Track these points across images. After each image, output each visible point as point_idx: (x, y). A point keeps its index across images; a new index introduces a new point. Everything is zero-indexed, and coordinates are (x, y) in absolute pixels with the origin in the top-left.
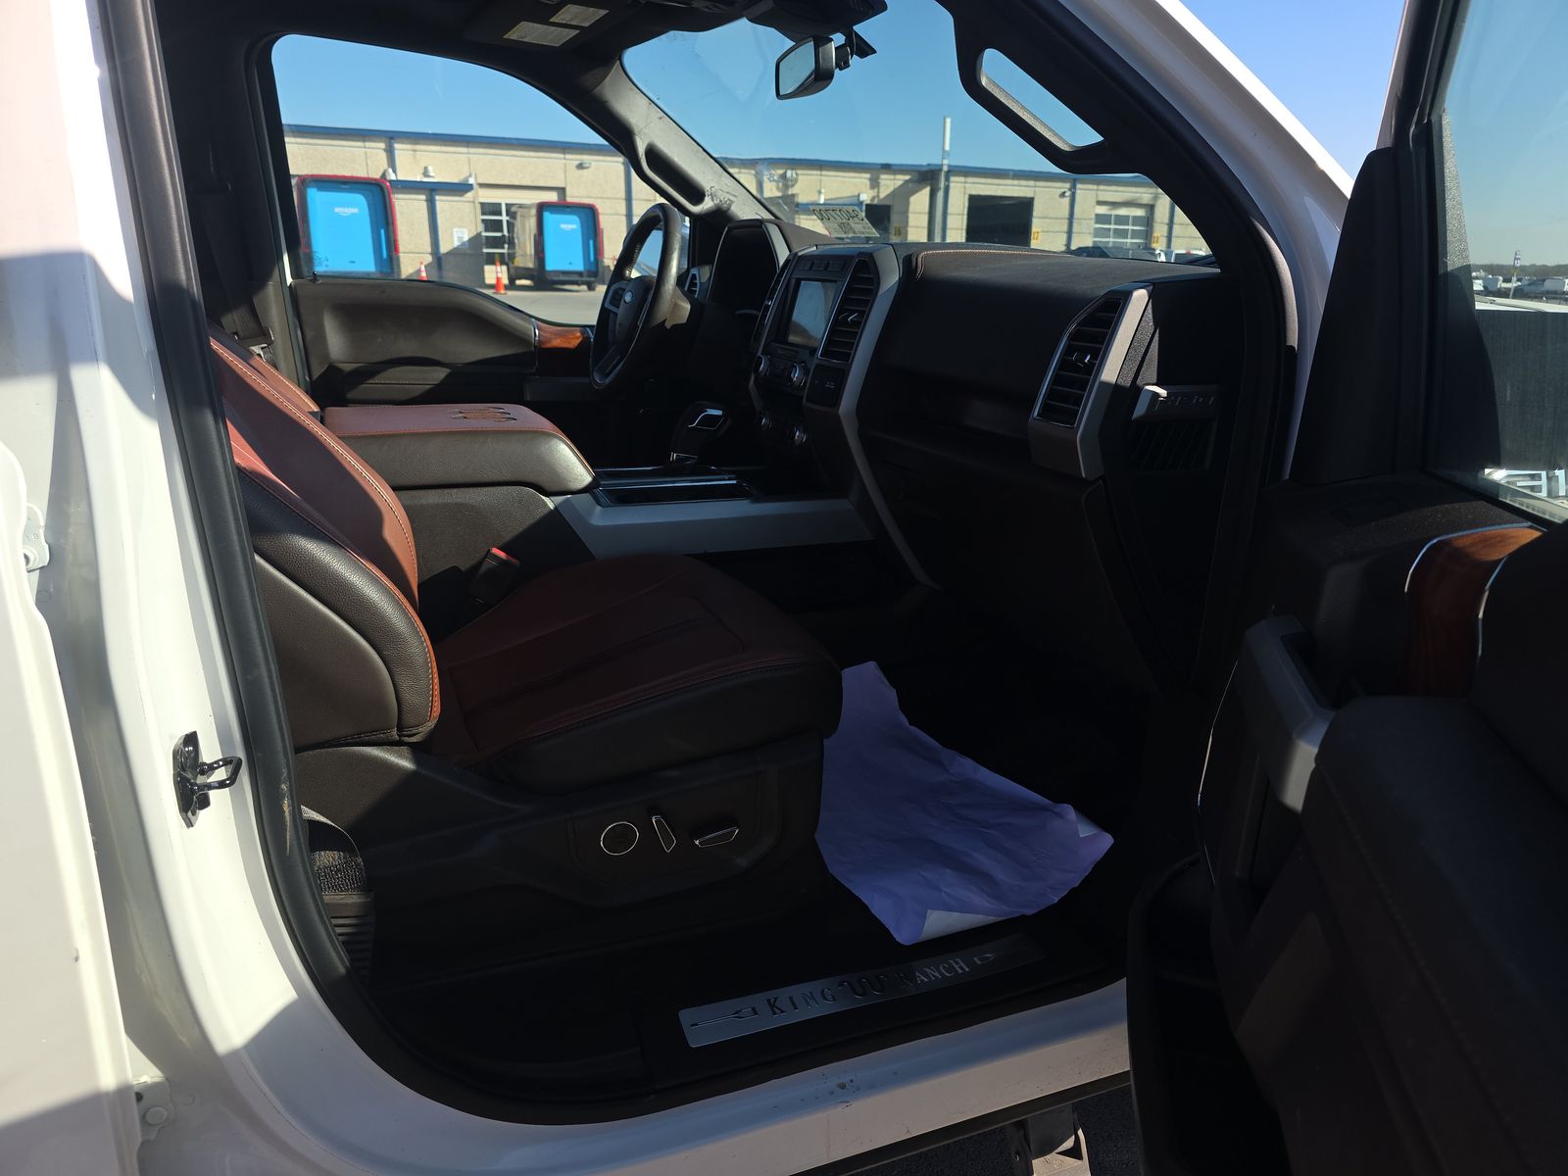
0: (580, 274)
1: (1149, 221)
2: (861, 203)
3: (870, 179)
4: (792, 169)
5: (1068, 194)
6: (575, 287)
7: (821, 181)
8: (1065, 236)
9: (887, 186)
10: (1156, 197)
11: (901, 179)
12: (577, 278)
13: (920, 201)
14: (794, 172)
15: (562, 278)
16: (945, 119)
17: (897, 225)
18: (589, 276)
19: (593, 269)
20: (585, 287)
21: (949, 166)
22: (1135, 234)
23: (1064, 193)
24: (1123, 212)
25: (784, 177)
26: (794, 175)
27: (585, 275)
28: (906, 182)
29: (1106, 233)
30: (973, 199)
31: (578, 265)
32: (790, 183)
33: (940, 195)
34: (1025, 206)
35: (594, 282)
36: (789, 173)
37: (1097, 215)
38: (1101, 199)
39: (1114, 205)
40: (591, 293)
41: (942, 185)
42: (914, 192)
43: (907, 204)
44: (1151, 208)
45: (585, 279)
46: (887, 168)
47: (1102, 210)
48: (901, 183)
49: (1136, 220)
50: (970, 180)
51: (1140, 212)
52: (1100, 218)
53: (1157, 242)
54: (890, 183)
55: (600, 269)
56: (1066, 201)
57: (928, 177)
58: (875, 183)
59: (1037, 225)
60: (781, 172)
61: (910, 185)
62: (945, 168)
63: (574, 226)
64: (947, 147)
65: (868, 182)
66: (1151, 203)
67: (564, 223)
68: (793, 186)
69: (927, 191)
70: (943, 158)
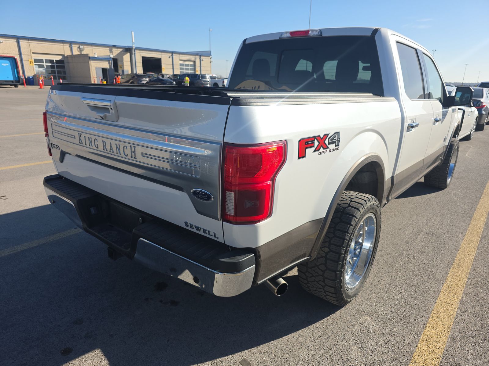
0: (12, 81)
1: (194, 65)
2: (111, 58)
3: (109, 50)
4: (82, 45)
5: (171, 57)
6: (9, 86)
7: (92, 50)
8: (172, 70)
9: (115, 52)
10: (196, 59)
11: (119, 50)
12: (11, 83)
13: (127, 57)
14: (83, 46)
15: (5, 83)
16: (132, 32)
17: (120, 65)
18: (16, 82)
19: (17, 80)
20: (14, 86)
21: (135, 47)
22: (191, 69)
23: (170, 57)
24: (187, 63)
25: (79, 47)
26: (83, 48)
27: (14, 82)
28: (121, 51)
29: (183, 69)
30: (143, 58)
31: (11, 78)
32: (82, 50)
33: (133, 56)
34: (159, 61)
35: (18, 84)
36: (81, 47)
37: (180, 64)
38: (181, 59)
39: (184, 61)
40: (16, 88)
41: (134, 52)
42: (124, 55)
43: (123, 58)
44: (195, 62)
45: (15, 83)
46: (114, 46)
47: (181, 62)
48: (119, 51)
49: (191, 65)
50: (141, 51)
51: (192, 63)
52: (181, 65)
53: (197, 72)
54: (116, 52)
55: (20, 80)
56: (171, 59)
57: (128, 50)
58: (111, 51)
59: (163, 66)
60: (78, 46)
61: (123, 52)
62: (134, 48)
63: (8, 64)
64: (134, 41)
65: (109, 51)
66: (194, 60)
67: (3, 63)
68: (83, 51)
69: (128, 54)
70: (133, 45)
